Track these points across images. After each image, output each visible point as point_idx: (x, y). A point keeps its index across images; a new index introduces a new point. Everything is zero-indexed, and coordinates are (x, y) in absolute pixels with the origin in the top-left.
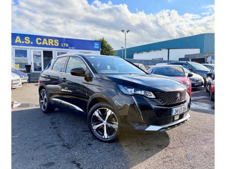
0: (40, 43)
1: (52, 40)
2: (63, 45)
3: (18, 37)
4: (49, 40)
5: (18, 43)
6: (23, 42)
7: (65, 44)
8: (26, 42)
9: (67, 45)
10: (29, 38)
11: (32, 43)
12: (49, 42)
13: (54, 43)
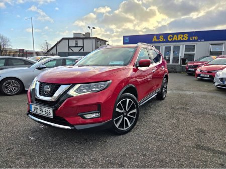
0: (171, 39)
1: (182, 35)
2: (192, 38)
3: (155, 37)
4: (179, 35)
5: (155, 41)
6: (158, 40)
7: (194, 37)
8: (160, 40)
9: (196, 38)
10: (162, 36)
11: (164, 40)
12: (179, 37)
13: (183, 37)
